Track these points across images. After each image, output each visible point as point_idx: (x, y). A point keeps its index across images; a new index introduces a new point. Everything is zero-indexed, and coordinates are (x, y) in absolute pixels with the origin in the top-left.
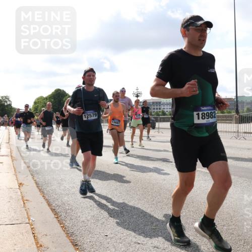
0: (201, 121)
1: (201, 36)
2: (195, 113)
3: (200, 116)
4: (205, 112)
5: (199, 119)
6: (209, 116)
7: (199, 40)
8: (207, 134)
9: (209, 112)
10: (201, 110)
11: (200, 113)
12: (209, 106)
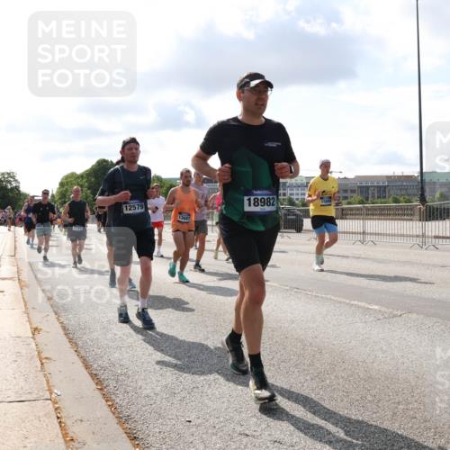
0: (253, 209)
1: (259, 99)
2: (246, 198)
3: (252, 202)
4: (259, 197)
5: (250, 205)
6: (264, 202)
7: (256, 104)
8: (262, 228)
9: (266, 197)
10: (253, 195)
11: (252, 198)
12: (266, 189)
